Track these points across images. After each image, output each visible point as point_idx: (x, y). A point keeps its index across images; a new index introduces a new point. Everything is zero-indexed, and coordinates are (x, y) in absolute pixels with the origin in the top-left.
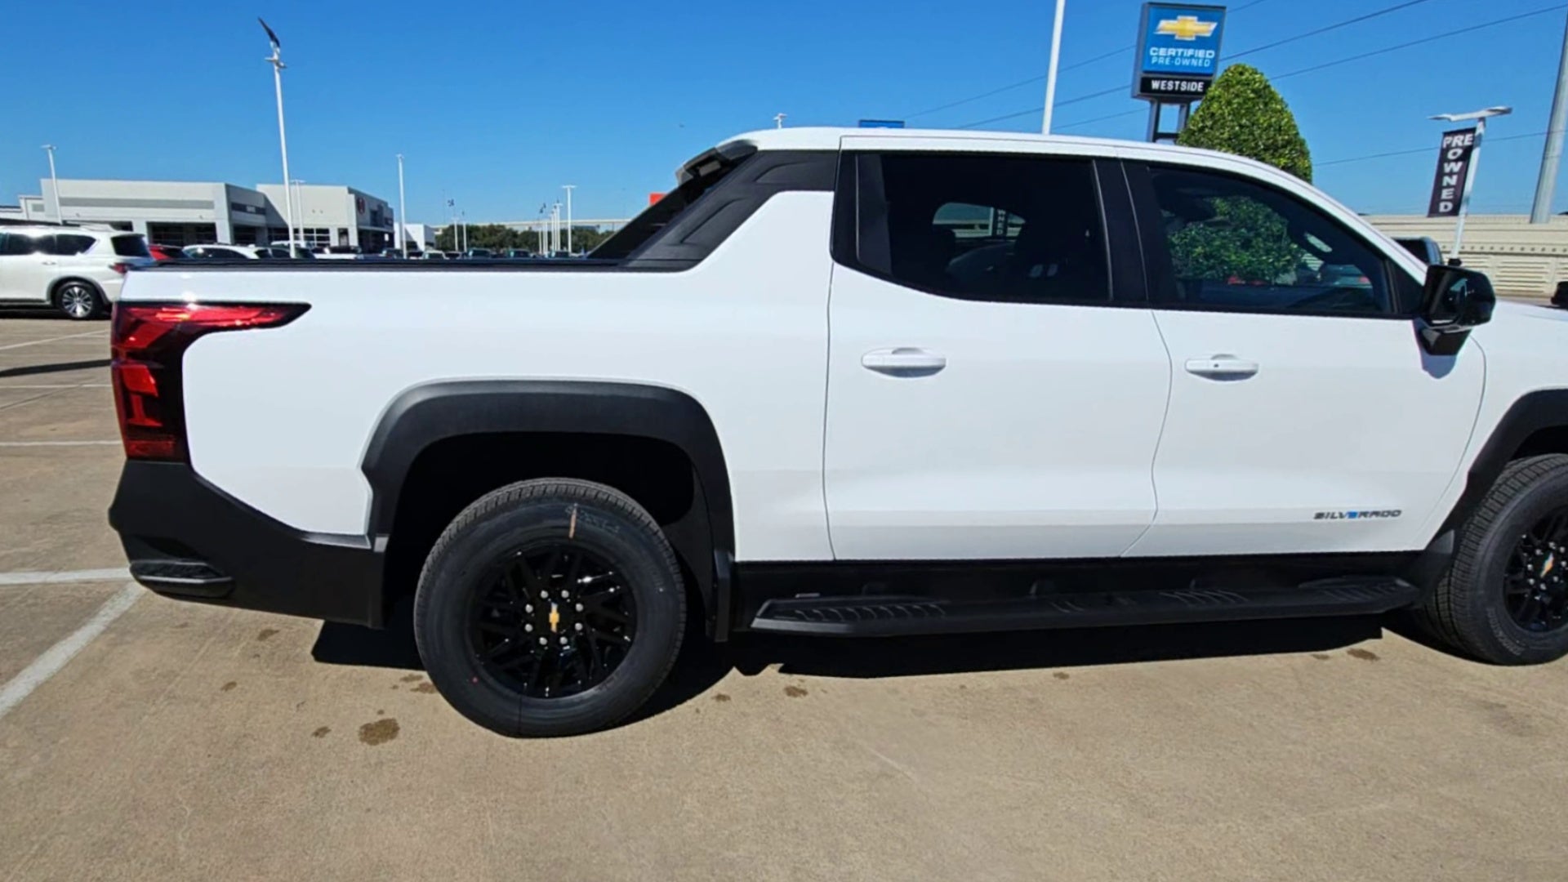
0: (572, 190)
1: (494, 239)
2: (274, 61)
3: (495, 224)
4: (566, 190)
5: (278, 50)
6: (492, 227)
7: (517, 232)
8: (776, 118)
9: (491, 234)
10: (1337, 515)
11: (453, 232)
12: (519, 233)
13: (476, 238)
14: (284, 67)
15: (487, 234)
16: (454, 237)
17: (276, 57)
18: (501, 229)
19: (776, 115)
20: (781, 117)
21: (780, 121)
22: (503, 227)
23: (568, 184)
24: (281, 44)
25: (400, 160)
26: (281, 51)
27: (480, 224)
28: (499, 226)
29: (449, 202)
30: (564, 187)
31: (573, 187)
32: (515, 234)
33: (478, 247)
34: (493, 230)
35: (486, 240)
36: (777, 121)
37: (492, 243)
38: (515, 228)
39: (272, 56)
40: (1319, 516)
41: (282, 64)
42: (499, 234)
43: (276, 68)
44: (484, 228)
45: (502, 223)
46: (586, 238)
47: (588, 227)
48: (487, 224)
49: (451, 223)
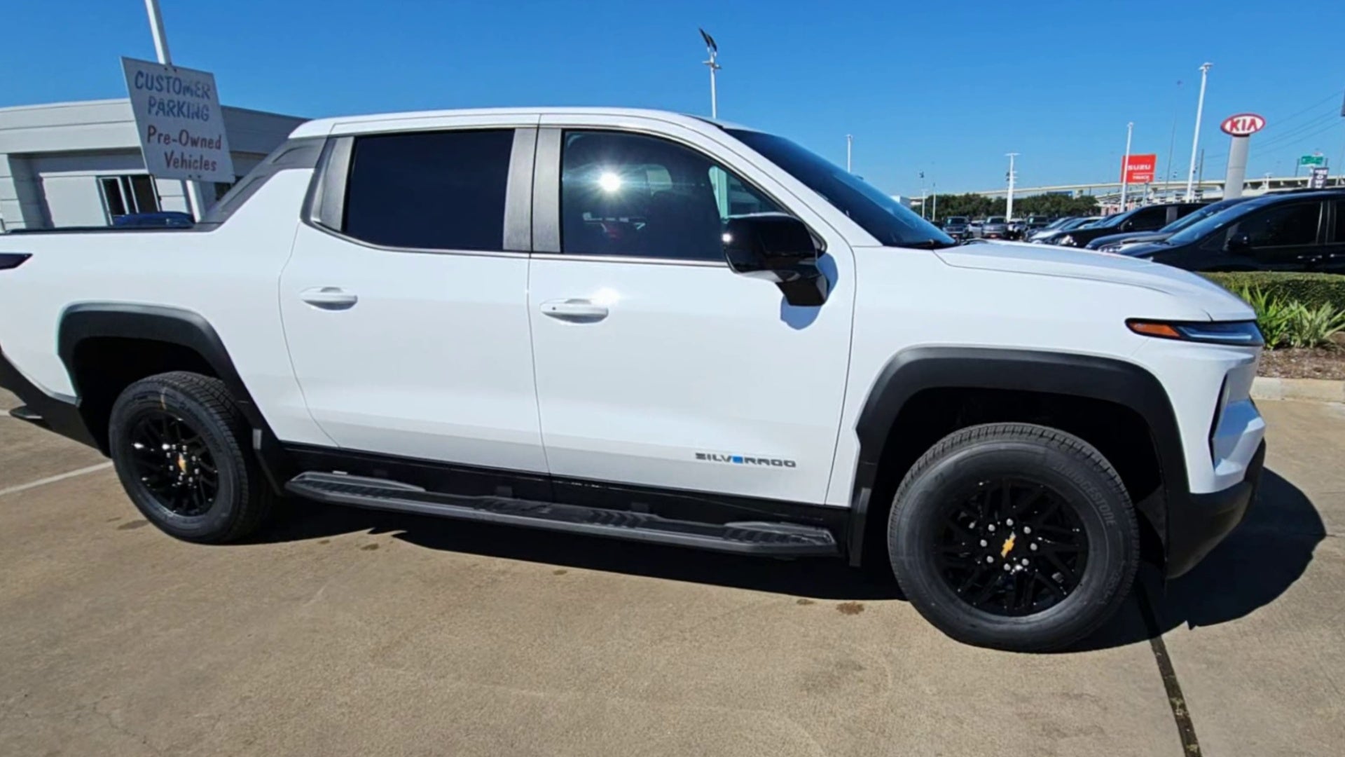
0: (1014, 157)
1: (969, 208)
2: (710, 63)
3: (971, 193)
4: (1010, 157)
5: (715, 54)
6: (967, 196)
7: (991, 199)
8: (1202, 68)
9: (966, 203)
10: (718, 457)
11: (932, 202)
12: (993, 201)
13: (952, 207)
14: (720, 68)
15: (963, 203)
16: (932, 206)
17: (712, 60)
18: (976, 197)
19: (1201, 65)
20: (1206, 66)
21: (1205, 71)
22: (978, 195)
23: (1010, 152)
24: (718, 50)
25: (849, 139)
26: (718, 55)
27: (957, 195)
28: (974, 195)
29: (920, 174)
30: (1008, 155)
31: (1016, 154)
32: (989, 202)
33: (954, 215)
34: (968, 199)
35: (961, 209)
36: (1202, 70)
37: (966, 211)
38: (989, 197)
39: (709, 59)
40: (700, 456)
41: (717, 66)
42: (974, 203)
43: (712, 69)
44: (961, 197)
45: (977, 193)
46: (1059, 203)
47: (1061, 193)
48: (963, 194)
49: (930, 194)
